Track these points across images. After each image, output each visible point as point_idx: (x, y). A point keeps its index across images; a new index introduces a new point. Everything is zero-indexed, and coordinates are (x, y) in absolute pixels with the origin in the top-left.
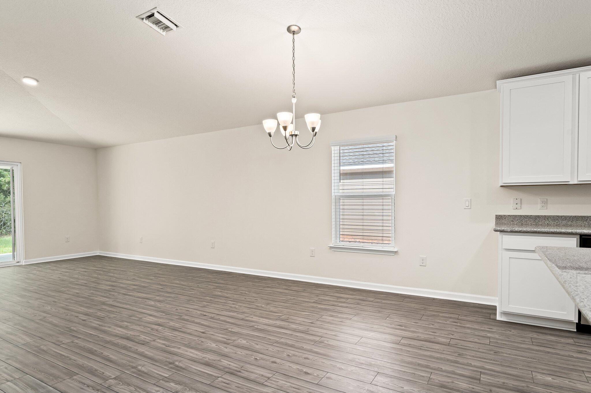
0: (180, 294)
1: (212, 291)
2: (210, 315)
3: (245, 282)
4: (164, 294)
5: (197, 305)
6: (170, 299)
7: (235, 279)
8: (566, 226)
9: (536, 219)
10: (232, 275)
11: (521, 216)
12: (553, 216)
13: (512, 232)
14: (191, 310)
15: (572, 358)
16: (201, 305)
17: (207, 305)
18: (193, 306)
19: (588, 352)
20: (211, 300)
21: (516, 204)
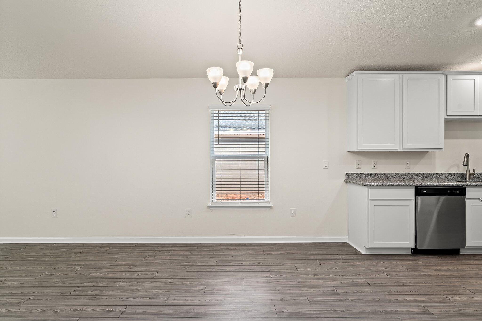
0: (36, 286)
1: (84, 273)
2: (118, 309)
3: (114, 254)
4: (10, 291)
5: (82, 299)
6: (29, 297)
7: (98, 252)
8: (388, 180)
9: (371, 175)
10: (90, 248)
11: (362, 173)
12: (381, 173)
13: (377, 186)
14: (80, 308)
15: (438, 276)
16: (88, 297)
17: (97, 295)
18: (78, 300)
19: (439, 269)
20: (94, 286)
21: (359, 165)
